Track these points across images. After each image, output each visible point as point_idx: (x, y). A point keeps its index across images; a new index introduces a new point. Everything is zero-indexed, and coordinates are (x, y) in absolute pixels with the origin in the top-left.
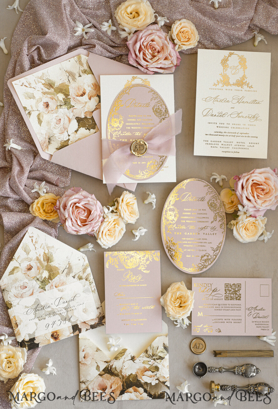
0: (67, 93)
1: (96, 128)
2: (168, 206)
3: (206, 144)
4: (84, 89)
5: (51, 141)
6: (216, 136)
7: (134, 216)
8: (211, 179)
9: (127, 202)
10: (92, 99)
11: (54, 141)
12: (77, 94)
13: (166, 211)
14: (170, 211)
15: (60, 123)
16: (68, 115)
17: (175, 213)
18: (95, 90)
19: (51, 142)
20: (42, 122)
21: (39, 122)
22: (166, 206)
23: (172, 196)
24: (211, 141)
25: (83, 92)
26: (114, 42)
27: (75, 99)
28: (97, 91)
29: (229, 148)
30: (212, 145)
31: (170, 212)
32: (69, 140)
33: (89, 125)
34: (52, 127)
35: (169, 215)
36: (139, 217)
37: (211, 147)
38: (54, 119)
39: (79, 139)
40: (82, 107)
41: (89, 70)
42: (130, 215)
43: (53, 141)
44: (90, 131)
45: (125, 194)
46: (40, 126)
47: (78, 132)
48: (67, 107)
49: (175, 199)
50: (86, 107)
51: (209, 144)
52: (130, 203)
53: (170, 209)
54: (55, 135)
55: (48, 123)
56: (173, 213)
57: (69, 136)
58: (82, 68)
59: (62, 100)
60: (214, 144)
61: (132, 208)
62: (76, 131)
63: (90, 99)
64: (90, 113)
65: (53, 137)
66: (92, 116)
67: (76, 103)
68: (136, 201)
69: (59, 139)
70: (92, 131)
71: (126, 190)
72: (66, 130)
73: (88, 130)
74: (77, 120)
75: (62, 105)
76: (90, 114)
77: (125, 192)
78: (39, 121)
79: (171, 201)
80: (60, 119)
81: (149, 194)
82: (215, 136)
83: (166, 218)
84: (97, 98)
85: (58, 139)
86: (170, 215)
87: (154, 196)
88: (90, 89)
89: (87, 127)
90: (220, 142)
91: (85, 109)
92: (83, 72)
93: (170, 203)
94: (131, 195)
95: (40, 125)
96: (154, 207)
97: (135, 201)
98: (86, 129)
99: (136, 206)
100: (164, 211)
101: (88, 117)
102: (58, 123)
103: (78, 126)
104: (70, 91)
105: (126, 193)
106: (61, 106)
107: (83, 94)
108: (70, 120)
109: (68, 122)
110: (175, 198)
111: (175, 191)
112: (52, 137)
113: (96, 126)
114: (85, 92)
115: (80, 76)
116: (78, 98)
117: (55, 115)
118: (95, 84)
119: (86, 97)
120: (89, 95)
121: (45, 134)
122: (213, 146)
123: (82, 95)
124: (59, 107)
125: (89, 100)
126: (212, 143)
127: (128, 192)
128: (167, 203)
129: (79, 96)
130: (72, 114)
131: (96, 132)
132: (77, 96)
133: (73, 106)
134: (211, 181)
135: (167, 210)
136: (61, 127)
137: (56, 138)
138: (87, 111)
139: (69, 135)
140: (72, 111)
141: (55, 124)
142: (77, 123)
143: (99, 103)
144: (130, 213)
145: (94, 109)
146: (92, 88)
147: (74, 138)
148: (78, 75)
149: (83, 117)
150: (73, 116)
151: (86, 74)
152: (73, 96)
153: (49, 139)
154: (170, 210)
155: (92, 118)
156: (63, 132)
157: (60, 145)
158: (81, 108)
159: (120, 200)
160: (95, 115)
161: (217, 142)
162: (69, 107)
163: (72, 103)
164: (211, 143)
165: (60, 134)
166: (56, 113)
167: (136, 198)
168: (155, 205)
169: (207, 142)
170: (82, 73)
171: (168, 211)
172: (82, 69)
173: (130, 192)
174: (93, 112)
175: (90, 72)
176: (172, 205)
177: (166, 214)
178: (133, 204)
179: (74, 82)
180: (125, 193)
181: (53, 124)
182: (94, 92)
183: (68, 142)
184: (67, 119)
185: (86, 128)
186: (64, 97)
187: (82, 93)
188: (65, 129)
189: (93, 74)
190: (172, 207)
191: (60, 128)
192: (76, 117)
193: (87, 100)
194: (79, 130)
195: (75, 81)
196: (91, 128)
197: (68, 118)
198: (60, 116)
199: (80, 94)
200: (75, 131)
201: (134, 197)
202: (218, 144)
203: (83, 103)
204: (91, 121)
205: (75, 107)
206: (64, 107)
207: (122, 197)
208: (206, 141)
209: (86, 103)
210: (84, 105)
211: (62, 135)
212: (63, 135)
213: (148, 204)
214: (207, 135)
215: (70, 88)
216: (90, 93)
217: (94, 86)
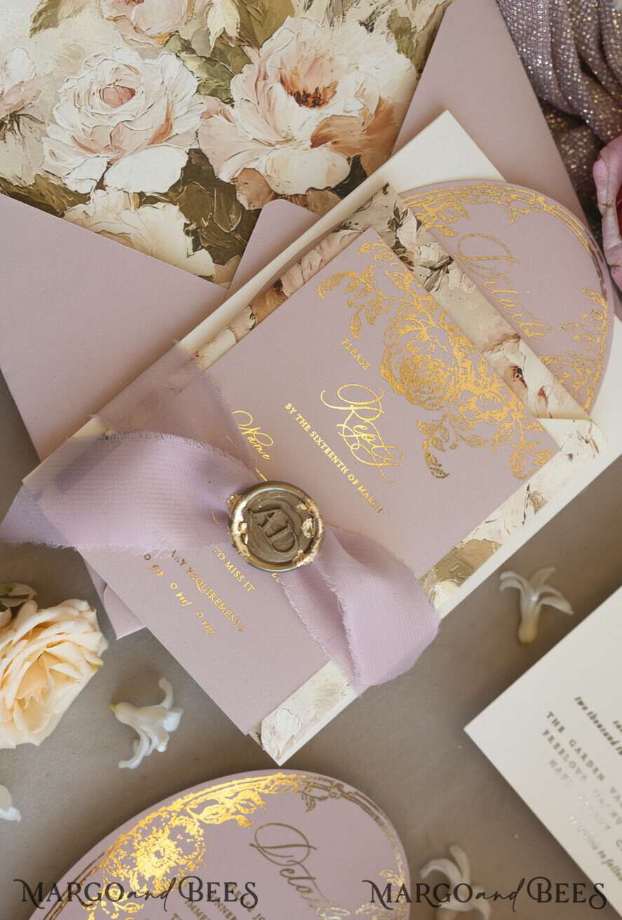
0: (257, 29)
1: (227, 267)
2: (183, 812)
3: (547, 732)
4: (333, 88)
5: (12, 129)
6: (608, 743)
7: (20, 724)
8: (434, 866)
9: (48, 650)
10: (323, 150)
11: (24, 144)
12: (287, 74)
13: (158, 823)
14: (172, 837)
15: (115, 106)
16: (179, 110)
17: (182, 862)
18: (369, 131)
19: (9, 135)
20: (55, 25)
21: (40, 14)
22: (177, 803)
23: (237, 794)
24: (572, 743)
25: (321, 91)
26: (602, 49)
27: (261, 83)
28: (369, 144)
29: (608, 827)
30: (559, 759)
31: (168, 842)
32: (85, 198)
33: (213, 227)
34: (67, 85)
35: (157, 848)
36: (37, 743)
37: (553, 763)
38: (108, 67)
39: (124, 238)
40: (261, 137)
41: (423, 44)
42: (9, 706)
43: (19, 136)
44: (195, 249)
45: (71, 618)
46: (28, 32)
47: (147, 209)
48: (205, 76)
49: (237, 813)
50: (274, 154)
51: (557, 745)
52: (58, 667)
53: (181, 829)
54: (50, 129)
55: (74, 57)
56: (174, 857)
57: (101, 185)
58: (404, 7)
59: (215, 31)
60: (573, 764)
61: (45, 693)
62: (144, 199)
63: (317, 141)
64: (266, 189)
65: (34, 125)
66: (260, 210)
67: (253, 99)
68: (92, 674)
69: (48, 159)
70: (204, 259)
71: (95, 602)
72: (112, 156)
73: (190, 240)
74: (189, 162)
75: (193, 52)
76: (258, 196)
77: (84, 605)
78: (44, 10)
79: (214, 802)
80: (132, 93)
81: (160, 698)
82: (605, 739)
83: (130, 849)
84: (343, 169)
85: (47, 154)
86: (158, 854)
87: (171, 722)
88: (355, 107)
89: (199, 227)
90: (601, 777)
91: (264, 158)
92: (394, 26)
93: (199, 810)
94: (93, 641)
95: (34, 30)
96: (134, 763)
97: (87, 674)
98: (187, 233)
99: (64, 696)
100: (154, 815)
101: (242, 199)
102: (111, 94)
103: (174, 188)
104: (275, 35)
105: (81, 617)
106: (187, 47)
107: (310, 100)
108: (163, 135)
109: (150, 135)
110: (242, 810)
111: (264, 783)
112: (32, 119)
113: (233, 260)
114: (325, 102)
115: (369, 25)
116: (279, 90)
117: (128, 56)
118: (390, 112)
119: (306, 120)
120: (326, 124)
121: (17, 81)
122: (561, 763)
123: (303, 99)
124: (175, 44)
125: (310, 143)
126: (570, 750)
127: (92, 616)
128: (192, 796)
129: (287, 89)
130: (194, 122)
131: (209, 278)
132: (282, 82)
133: (231, 102)
134: (425, 873)
135: (167, 821)
136: (105, 122)
137: (43, 139)
138: (262, 171)
139: (105, 182)
140: (207, 115)
141: (95, 88)
142: (177, 176)
143: (332, 190)
144: (21, 702)
145: (290, 192)
146: (364, 111)
147: (111, 216)
148: (364, 11)
149: (225, 175)
150: (187, 133)
151: (393, 44)
152: (268, 63)
153: (15, 117)
154: (177, 834)
155: (252, 218)
156: (93, 148)
157: (30, 181)
158: (251, 137)
159: (32, 618)
160: (273, 219)
161: (590, 764)
162: (213, 84)
163: (239, 86)
164: (565, 745)
165: (71, 143)
166: (143, 55)
167: (100, 663)
168: (145, 759)
169: (554, 731)
170: (385, 24)
171: (167, 831)
172: (404, 11)
173: (104, 624)
174: (277, 196)
175: (419, 53)
176: (202, 825)
177: (146, 833)
178: (68, 678)
179: (327, 23)
180: (76, 613)
181: (86, 79)
182: (356, 137)
183: (73, 204)
184: (158, 117)
185: (193, 227)
186: (233, 32)
187: (311, 91)
188: (114, 148)
189: (420, 71)
190: (193, 829)
191: (95, 121)
192: (198, 152)
193: (305, 135)
194: (159, 205)
195: (332, 24)
196: (208, 249)
197: (167, 120)
198: (142, 80)
199: (300, 87)
200: (141, 194)
201: (95, 653)
202: (585, 777)
203: (275, 129)
204: (235, 219)
205: (234, 112)
206: (193, 64)
207: (46, 616)
208: (556, 722)
209: (288, 140)
210: (273, 141)
211: (79, 154)
212: (80, 159)
213: (121, 724)
214: (581, 703)
215: (286, 25)
216: (337, 122)
217: (380, 116)
